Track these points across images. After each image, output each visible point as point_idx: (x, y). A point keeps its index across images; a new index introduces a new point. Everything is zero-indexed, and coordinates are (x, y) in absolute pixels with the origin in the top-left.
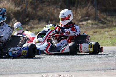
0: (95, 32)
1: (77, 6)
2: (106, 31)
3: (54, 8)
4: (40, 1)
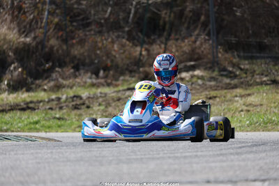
0: (210, 98)
1: (170, 35)
2: (238, 95)
3: (112, 39)
4: (81, 23)
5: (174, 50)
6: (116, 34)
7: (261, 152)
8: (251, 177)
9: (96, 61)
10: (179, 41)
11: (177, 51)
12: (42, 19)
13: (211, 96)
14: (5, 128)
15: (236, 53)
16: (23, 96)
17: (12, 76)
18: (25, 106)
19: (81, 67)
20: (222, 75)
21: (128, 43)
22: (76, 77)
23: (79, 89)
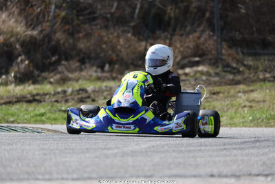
0: (214, 94)
1: (174, 30)
2: (242, 91)
3: (118, 34)
4: (87, 17)
5: (178, 45)
6: (122, 29)
7: (264, 147)
8: (255, 171)
9: (102, 55)
10: (184, 37)
11: (182, 46)
12: (49, 12)
13: (215, 91)
14: (12, 119)
15: (239, 50)
16: (29, 89)
17: (19, 68)
18: (31, 98)
19: (87, 61)
20: (226, 71)
21: (133, 38)
22: (81, 70)
23: (85, 82)
